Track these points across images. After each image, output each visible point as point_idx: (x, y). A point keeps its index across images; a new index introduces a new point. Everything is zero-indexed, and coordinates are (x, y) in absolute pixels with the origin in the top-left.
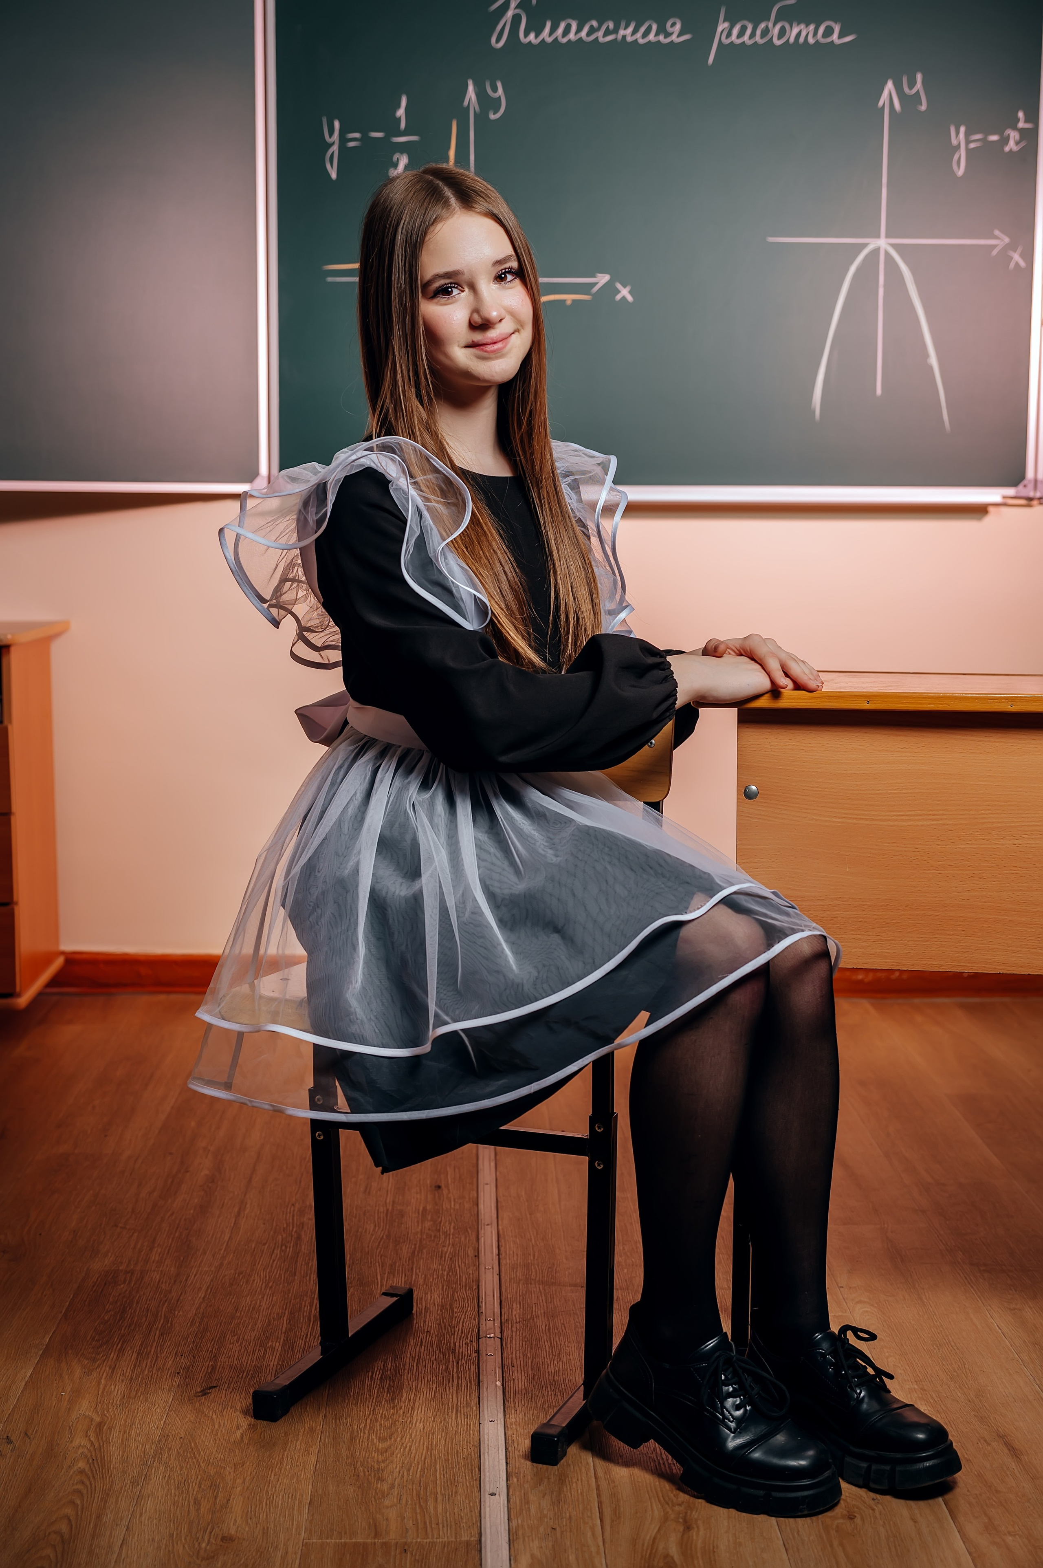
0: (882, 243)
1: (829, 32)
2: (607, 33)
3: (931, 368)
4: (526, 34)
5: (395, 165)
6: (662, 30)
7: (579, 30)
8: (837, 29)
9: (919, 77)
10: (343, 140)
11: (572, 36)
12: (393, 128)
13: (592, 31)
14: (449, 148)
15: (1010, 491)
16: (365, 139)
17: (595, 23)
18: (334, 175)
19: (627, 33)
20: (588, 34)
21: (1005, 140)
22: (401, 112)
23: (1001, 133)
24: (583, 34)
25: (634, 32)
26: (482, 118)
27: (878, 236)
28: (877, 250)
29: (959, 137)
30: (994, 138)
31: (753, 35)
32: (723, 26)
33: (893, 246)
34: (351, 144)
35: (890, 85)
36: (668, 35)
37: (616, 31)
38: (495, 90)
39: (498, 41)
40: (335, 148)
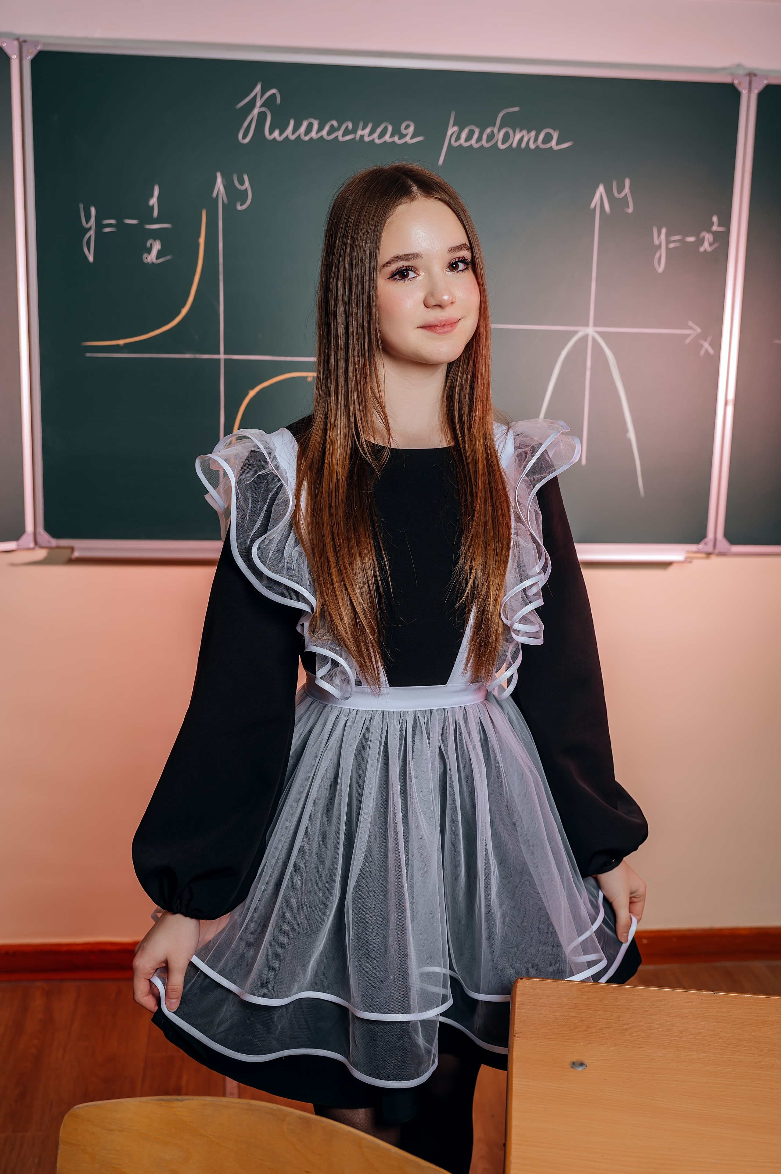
0: (590, 331)
1: (548, 138)
2: (346, 132)
3: (629, 441)
4: (271, 132)
5: (149, 251)
6: (396, 132)
7: (320, 129)
8: (555, 135)
9: (627, 182)
10: (99, 225)
11: (313, 134)
12: (146, 216)
13: (332, 130)
14: (199, 236)
15: (693, 547)
16: (120, 225)
17: (335, 123)
18: (91, 259)
19: (364, 133)
20: (329, 133)
21: (701, 241)
22: (153, 201)
23: (697, 234)
24: (324, 133)
25: (371, 133)
26: (229, 208)
27: (587, 325)
28: (585, 338)
29: (660, 237)
30: (691, 239)
31: (479, 139)
32: (452, 130)
33: (600, 334)
34: (107, 230)
35: (601, 189)
36: (402, 136)
37: (354, 131)
38: (242, 183)
39: (245, 136)
40: (92, 233)
